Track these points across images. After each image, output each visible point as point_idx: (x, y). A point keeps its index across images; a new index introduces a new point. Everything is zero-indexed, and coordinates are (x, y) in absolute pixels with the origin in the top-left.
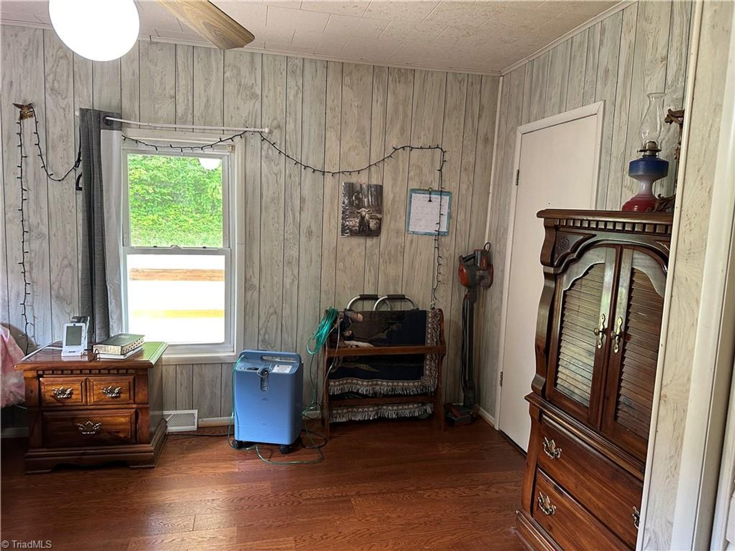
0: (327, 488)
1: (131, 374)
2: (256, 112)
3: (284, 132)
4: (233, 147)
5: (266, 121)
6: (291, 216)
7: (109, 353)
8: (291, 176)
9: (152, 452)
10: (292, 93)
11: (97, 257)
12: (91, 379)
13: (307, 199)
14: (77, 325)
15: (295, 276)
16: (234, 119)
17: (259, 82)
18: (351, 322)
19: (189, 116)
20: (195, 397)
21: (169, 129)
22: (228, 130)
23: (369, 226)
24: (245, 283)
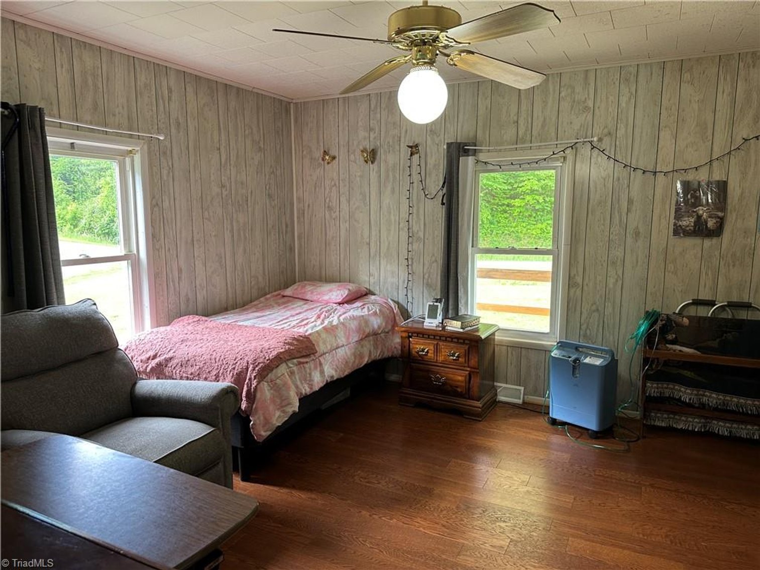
0: (622, 473)
1: (467, 344)
2: (588, 123)
3: (614, 139)
4: (565, 158)
5: (597, 130)
6: (617, 217)
7: (454, 326)
8: (619, 179)
9: (479, 408)
10: (624, 100)
11: (453, 255)
12: (441, 343)
13: (635, 199)
14: (435, 304)
15: (618, 276)
16: (566, 133)
17: (592, 96)
18: (674, 325)
19: (528, 136)
20: (523, 377)
21: (511, 150)
22: (560, 144)
23: (707, 226)
24: (569, 281)
